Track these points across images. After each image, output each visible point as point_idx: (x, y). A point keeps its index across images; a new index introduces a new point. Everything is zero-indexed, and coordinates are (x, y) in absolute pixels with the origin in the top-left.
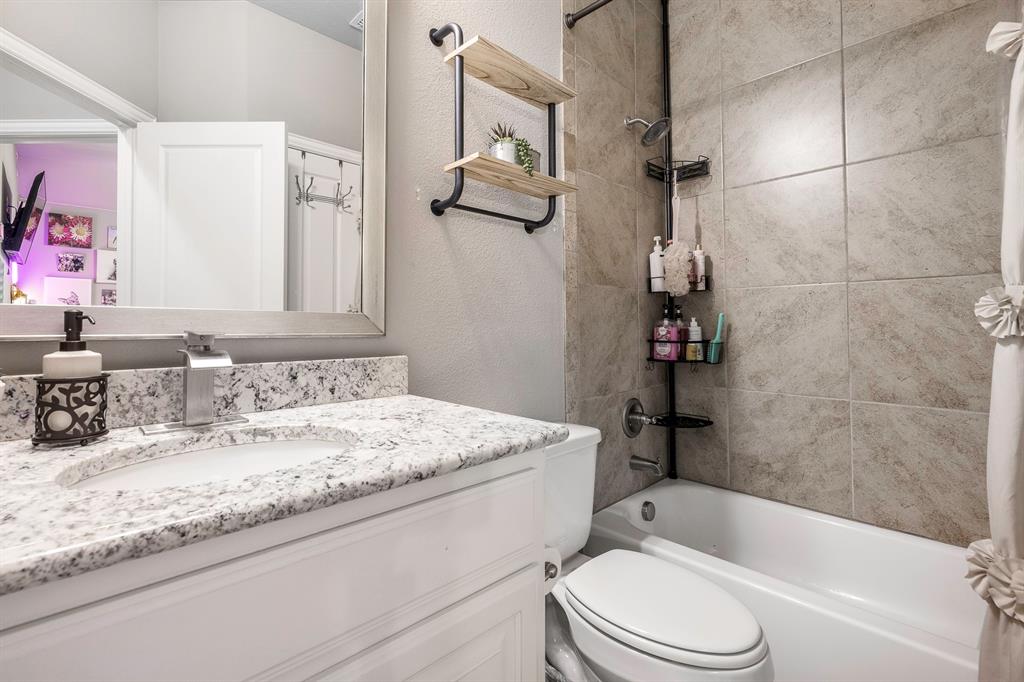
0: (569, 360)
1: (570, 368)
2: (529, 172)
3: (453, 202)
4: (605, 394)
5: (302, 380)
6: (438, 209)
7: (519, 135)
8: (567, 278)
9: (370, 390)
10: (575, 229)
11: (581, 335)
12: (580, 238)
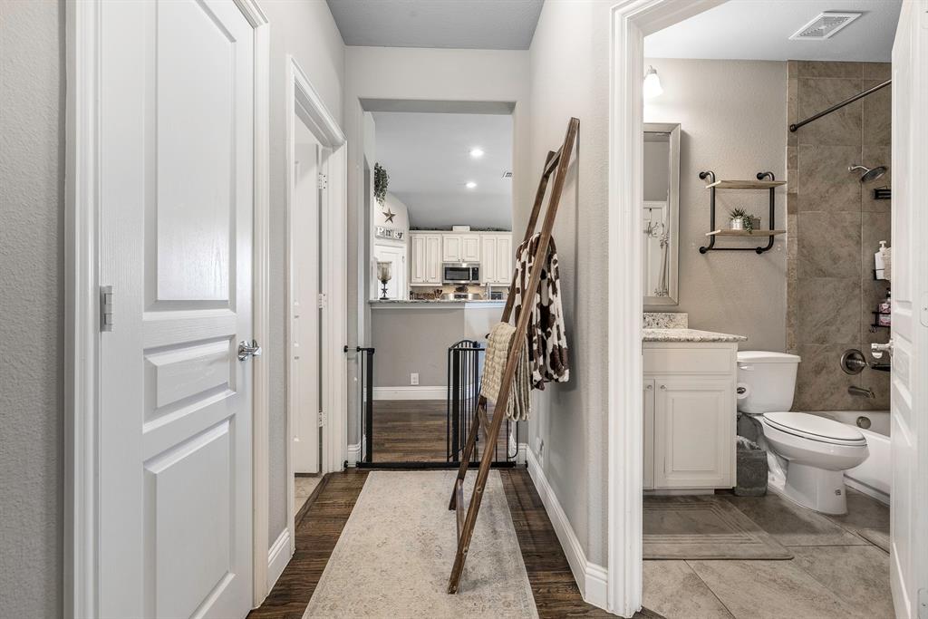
0: (790, 321)
1: (790, 325)
2: (750, 232)
3: (711, 248)
4: (822, 343)
5: (647, 320)
6: (703, 251)
7: (748, 213)
8: (788, 275)
9: (672, 326)
10: (796, 247)
11: (800, 307)
12: (800, 251)
